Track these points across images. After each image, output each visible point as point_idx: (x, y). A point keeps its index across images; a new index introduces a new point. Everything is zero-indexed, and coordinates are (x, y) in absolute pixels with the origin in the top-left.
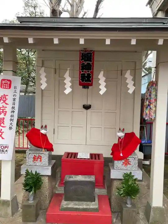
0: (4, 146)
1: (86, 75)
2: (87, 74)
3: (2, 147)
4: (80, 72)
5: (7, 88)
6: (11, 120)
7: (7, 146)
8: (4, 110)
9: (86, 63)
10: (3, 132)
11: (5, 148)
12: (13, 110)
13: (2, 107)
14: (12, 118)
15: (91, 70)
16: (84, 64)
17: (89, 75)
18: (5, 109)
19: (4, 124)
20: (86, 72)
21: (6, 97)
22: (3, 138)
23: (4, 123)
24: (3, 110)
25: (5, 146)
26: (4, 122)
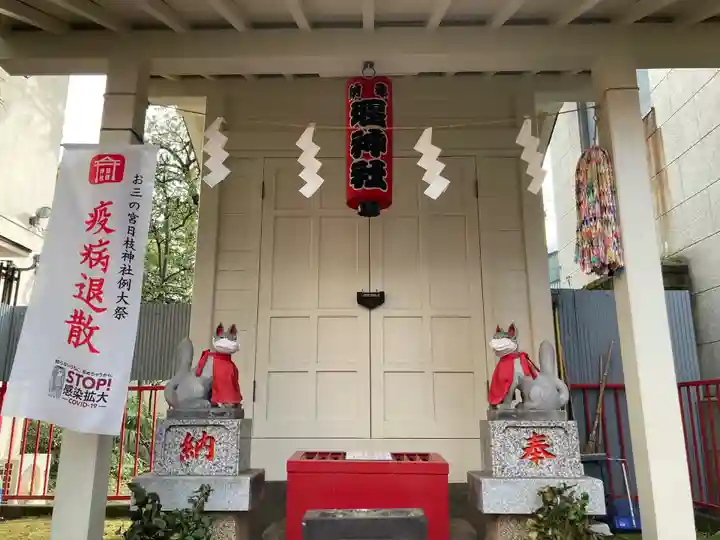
0: (96, 378)
1: (369, 166)
2: (371, 163)
3: (89, 383)
4: (349, 160)
5: (110, 181)
6: (123, 283)
7: (107, 378)
8: (104, 254)
9: (366, 130)
10: (97, 328)
11: (99, 384)
12: (130, 250)
13: (98, 243)
14: (126, 277)
15: (384, 151)
16: (361, 132)
17: (377, 165)
18: (105, 250)
19: (100, 300)
20: (368, 159)
21: (105, 210)
22: (92, 350)
23: (101, 296)
24: (100, 253)
25: (100, 380)
26: (101, 293)
